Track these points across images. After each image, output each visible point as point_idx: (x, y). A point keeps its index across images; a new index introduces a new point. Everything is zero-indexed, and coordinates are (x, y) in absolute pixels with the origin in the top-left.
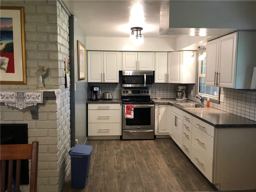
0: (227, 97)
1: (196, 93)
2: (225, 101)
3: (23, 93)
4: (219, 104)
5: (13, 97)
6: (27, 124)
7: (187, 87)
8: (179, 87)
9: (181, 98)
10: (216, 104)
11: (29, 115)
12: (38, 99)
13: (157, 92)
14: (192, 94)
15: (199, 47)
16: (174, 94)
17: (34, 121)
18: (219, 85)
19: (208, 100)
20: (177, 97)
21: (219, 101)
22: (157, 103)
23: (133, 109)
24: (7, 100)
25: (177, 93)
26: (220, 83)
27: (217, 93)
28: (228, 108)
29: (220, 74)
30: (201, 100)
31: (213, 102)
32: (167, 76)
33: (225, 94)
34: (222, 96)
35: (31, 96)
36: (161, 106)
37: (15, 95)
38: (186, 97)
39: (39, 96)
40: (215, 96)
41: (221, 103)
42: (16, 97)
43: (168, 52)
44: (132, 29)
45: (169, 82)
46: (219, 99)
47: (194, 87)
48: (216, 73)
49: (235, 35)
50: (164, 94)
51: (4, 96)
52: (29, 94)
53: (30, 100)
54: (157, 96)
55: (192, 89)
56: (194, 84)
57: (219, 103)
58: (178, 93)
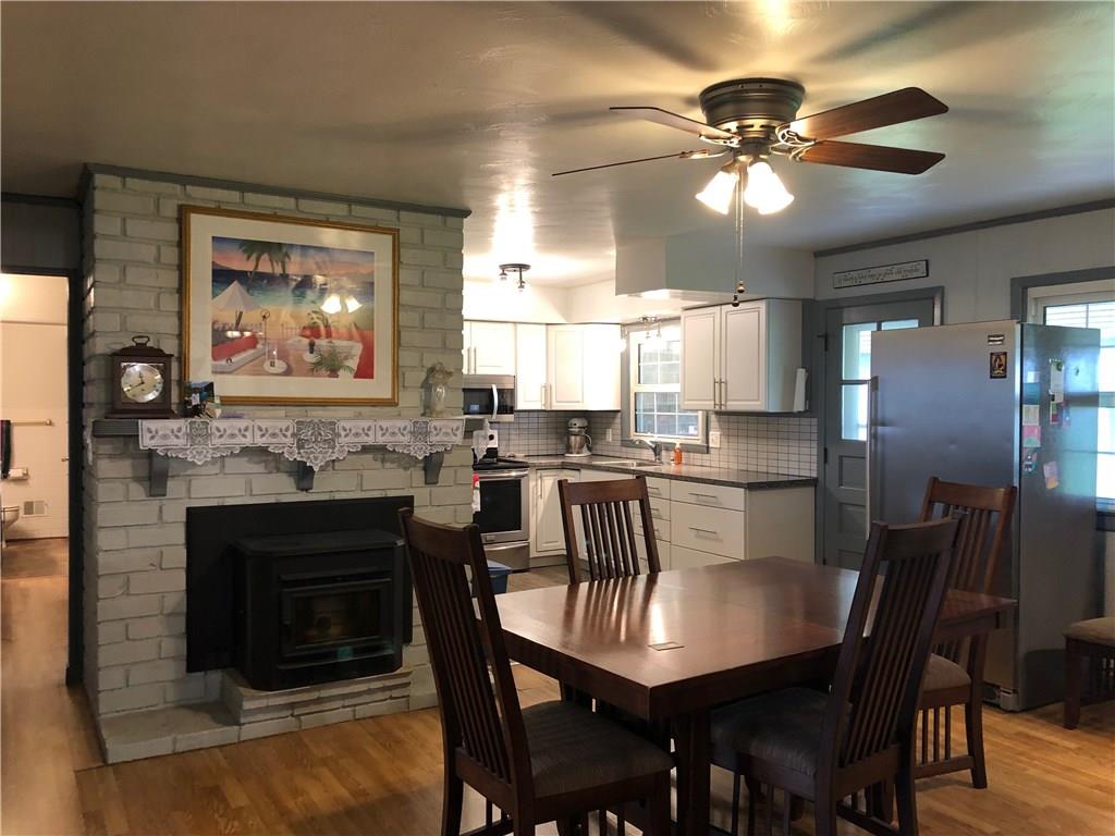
0: (727, 434)
1: (624, 430)
2: (725, 445)
3: (426, 423)
4: (708, 452)
5: (405, 432)
6: (412, 497)
7: (589, 422)
8: (574, 421)
9: (578, 453)
10: (698, 456)
11: (418, 475)
12: (456, 435)
13: (512, 437)
14: (609, 438)
15: (644, 319)
16: (554, 441)
17: (427, 489)
18: (725, 406)
19: (678, 446)
20: (569, 449)
21: (708, 447)
22: (534, 465)
23: (478, 485)
24: (392, 439)
25: (569, 439)
26: (729, 403)
27: (696, 429)
28: (732, 459)
29: (726, 383)
30: (654, 450)
31: (688, 452)
32: (547, 389)
33: (721, 428)
34: (715, 435)
35: (441, 429)
36: (544, 473)
37: (408, 429)
38: (590, 449)
39: (457, 429)
40: (694, 435)
41: (712, 451)
42: (411, 432)
43: (547, 324)
45: (554, 409)
46: (707, 442)
47: (618, 421)
48: (717, 380)
50: (531, 442)
51: (387, 430)
53: (438, 438)
54: (511, 448)
55: (609, 425)
56: (618, 411)
57: (707, 450)
58: (573, 438)
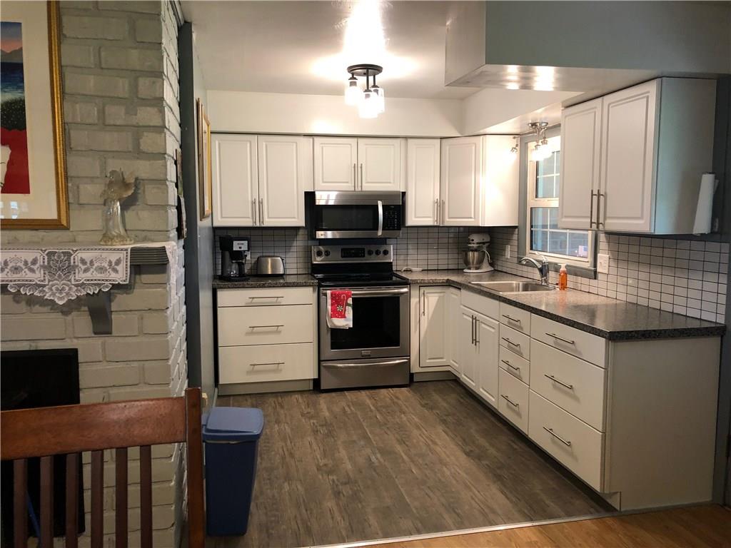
0: (616, 258)
1: (521, 250)
2: (614, 271)
3: (69, 255)
4: (595, 278)
5: (35, 267)
6: (75, 351)
7: (491, 237)
8: (472, 237)
9: (477, 269)
10: (585, 280)
11: (82, 321)
12: (116, 271)
13: (410, 251)
14: (508, 254)
15: (534, 125)
16: (456, 256)
17: (98, 341)
18: (603, 225)
19: (563, 269)
20: (467, 264)
21: (595, 272)
22: (415, 282)
23: (350, 301)
24: (16, 276)
25: (466, 255)
26: (608, 221)
27: (585, 250)
28: (621, 289)
29: (605, 196)
30: (541, 270)
31: (576, 275)
32: (440, 205)
33: (610, 250)
34: (603, 257)
35: (92, 262)
36: (427, 290)
37: (40, 262)
38: (492, 264)
40: (582, 258)
41: (600, 276)
42: (43, 267)
43: (441, 138)
44: (352, 69)
45: (446, 224)
46: (595, 266)
47: (515, 237)
48: (595, 192)
49: (652, 89)
50: (430, 256)
52: (87, 256)
53: (88, 275)
54: (410, 262)
55: (508, 241)
56: (516, 227)
57: (595, 275)
58: (471, 254)
